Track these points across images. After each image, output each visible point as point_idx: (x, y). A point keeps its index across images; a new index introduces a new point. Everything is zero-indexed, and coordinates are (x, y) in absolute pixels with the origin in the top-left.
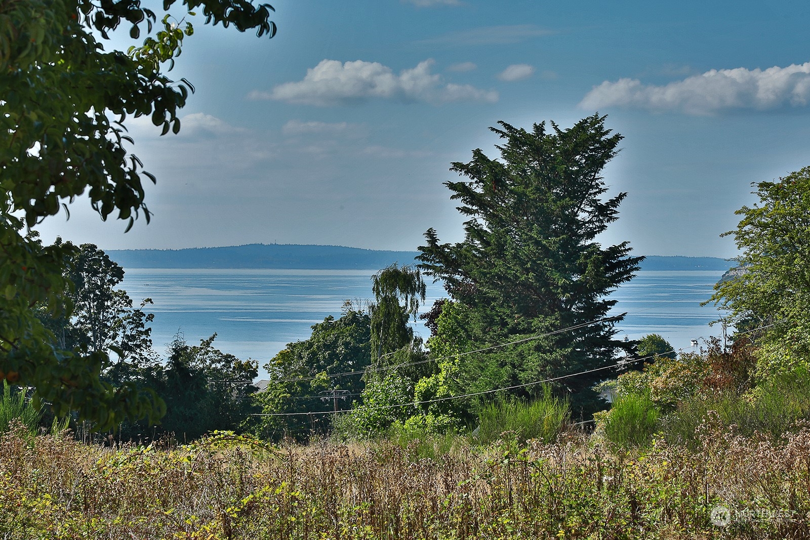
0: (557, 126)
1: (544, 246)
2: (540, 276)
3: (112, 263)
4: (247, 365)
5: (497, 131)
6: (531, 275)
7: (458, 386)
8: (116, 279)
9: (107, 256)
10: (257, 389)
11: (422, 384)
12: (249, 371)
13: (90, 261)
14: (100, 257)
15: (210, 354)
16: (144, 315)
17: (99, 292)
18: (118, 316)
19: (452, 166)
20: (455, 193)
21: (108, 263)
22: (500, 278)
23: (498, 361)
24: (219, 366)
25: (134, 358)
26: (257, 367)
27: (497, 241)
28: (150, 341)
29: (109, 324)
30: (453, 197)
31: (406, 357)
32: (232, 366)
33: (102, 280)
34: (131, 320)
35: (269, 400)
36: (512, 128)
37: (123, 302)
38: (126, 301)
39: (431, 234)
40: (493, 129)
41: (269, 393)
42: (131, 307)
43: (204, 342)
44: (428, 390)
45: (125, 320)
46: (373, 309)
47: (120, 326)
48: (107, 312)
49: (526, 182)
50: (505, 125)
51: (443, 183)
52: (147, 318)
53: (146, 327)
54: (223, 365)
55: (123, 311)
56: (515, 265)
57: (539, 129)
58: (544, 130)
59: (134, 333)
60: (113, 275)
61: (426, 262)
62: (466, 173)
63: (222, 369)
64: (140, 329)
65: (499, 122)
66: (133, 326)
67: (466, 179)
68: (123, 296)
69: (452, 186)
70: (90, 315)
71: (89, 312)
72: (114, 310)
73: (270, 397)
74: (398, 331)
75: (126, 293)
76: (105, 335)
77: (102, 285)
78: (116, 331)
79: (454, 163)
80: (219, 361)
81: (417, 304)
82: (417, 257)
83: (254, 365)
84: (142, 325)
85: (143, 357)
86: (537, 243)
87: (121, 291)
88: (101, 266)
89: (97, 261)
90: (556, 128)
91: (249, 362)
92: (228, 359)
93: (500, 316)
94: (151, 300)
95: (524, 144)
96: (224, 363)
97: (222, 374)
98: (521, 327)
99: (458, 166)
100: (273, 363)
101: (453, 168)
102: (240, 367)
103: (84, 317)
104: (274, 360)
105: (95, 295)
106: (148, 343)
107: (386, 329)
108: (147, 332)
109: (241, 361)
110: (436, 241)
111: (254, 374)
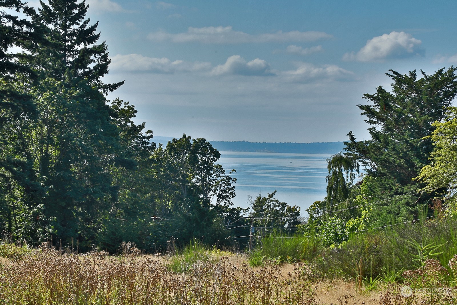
0: (424, 73)
1: (411, 144)
2: (407, 162)
3: (214, 149)
4: (294, 209)
5: (390, 76)
6: (402, 160)
7: (367, 225)
8: (215, 158)
9: (211, 145)
10: (299, 223)
11: (351, 223)
12: (295, 213)
13: (202, 147)
14: (207, 146)
15: (273, 202)
16: (231, 179)
17: (206, 165)
18: (217, 179)
19: (363, 96)
20: (363, 111)
21: (212, 149)
22: (386, 161)
23: (387, 210)
24: (278, 209)
25: (225, 203)
26: (300, 210)
27: (385, 140)
28: (235, 193)
29: (212, 184)
30: (362, 114)
31: (345, 206)
32: (286, 209)
33: (208, 158)
34: (224, 181)
35: (308, 229)
36: (398, 74)
37: (220, 171)
38: (222, 170)
39: (351, 135)
40: (388, 74)
41: (308, 225)
42: (224, 174)
43: (269, 195)
44: (353, 226)
45: (221, 181)
46: (328, 179)
47: (219, 185)
48: (211, 177)
49: (404, 105)
50: (394, 72)
51: (357, 106)
52: (233, 180)
53: (232, 186)
54: (281, 208)
55: (220, 176)
56: (394, 154)
57: (412, 75)
58: (416, 75)
59: (225, 188)
60: (214, 156)
61: (349, 152)
62: (372, 100)
63: (280, 211)
64: (228, 186)
65: (390, 70)
66: (224, 185)
67: (371, 104)
68: (221, 168)
69: (362, 107)
70: (202, 178)
71: (201, 176)
72: (215, 175)
73: (309, 227)
74: (343, 191)
75: (221, 166)
76: (210, 189)
77: (208, 162)
78: (216, 187)
79: (364, 94)
80: (278, 206)
81: (354, 176)
82: (344, 149)
83: (298, 209)
84: (230, 185)
85: (230, 202)
86: (407, 142)
87: (219, 165)
88: (208, 151)
89: (206, 148)
90: (424, 74)
91: (295, 207)
92: (283, 205)
93: (389, 184)
94: (235, 170)
95: (404, 83)
96: (281, 207)
97: (279, 214)
98: (399, 191)
99: (367, 96)
100: (311, 208)
101: (364, 97)
102: (290, 210)
103: (198, 179)
104: (312, 206)
105: (204, 167)
106: (234, 195)
107: (336, 190)
108: (233, 188)
109: (290, 207)
110: (354, 139)
111: (298, 214)
